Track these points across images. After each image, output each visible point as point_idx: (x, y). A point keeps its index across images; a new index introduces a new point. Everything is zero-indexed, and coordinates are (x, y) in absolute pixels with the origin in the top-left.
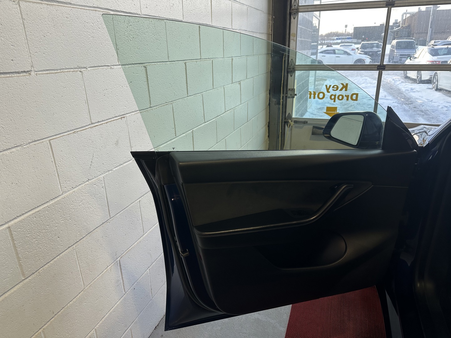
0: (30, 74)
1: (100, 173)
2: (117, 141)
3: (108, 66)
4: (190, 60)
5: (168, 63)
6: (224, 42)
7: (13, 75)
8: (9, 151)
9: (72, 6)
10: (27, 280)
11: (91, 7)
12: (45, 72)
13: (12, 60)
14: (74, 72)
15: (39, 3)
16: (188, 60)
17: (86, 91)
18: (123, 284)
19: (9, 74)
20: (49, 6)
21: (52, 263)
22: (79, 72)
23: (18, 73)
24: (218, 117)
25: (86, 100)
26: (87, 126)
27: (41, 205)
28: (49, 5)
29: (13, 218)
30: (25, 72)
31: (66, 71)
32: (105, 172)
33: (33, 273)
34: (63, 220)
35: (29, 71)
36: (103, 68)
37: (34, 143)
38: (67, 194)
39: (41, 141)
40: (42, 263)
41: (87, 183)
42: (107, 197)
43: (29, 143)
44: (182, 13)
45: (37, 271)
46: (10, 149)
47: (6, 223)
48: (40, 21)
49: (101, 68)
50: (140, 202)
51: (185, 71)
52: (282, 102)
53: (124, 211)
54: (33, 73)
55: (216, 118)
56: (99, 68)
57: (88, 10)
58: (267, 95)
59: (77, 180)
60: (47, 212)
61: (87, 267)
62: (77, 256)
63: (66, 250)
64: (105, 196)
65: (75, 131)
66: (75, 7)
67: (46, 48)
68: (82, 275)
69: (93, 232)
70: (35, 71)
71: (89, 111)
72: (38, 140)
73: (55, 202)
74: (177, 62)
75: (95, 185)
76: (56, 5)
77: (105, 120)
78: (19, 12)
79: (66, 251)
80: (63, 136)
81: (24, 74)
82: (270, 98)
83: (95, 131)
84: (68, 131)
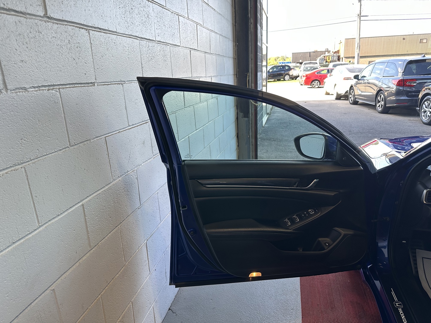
1: (134, 166)
2: (144, 142)
7: (85, 85)
8: (83, 144)
9: (117, 34)
10: (92, 251)
11: (127, 35)
12: (102, 84)
13: (85, 74)
14: (118, 85)
15: (99, 31)
17: (125, 100)
18: (149, 264)
19: (83, 85)
20: (105, 34)
21: (106, 238)
22: (121, 85)
23: (88, 83)
25: (125, 107)
26: (126, 127)
27: (100, 189)
29: (85, 198)
30: (92, 83)
31: (114, 83)
32: (137, 166)
33: (96, 246)
35: (94, 83)
37: (97, 139)
38: (115, 181)
39: (100, 138)
40: (101, 238)
41: (127, 174)
42: (138, 187)
43: (94, 138)
44: (179, 40)
45: (97, 244)
46: (83, 142)
47: (81, 201)
48: (100, 45)
49: (133, 82)
50: (158, 194)
53: (148, 200)
54: (96, 84)
55: (203, 127)
58: (235, 109)
59: (121, 170)
60: (104, 195)
61: (127, 246)
62: (121, 235)
63: (114, 229)
65: (119, 131)
66: (119, 34)
67: (103, 66)
68: (123, 252)
69: (130, 215)
70: (97, 83)
71: (127, 116)
72: (99, 137)
73: (109, 187)
75: (131, 177)
76: (108, 33)
77: (136, 124)
78: (89, 39)
81: (91, 85)
82: (237, 112)
83: (131, 132)
84: (116, 131)
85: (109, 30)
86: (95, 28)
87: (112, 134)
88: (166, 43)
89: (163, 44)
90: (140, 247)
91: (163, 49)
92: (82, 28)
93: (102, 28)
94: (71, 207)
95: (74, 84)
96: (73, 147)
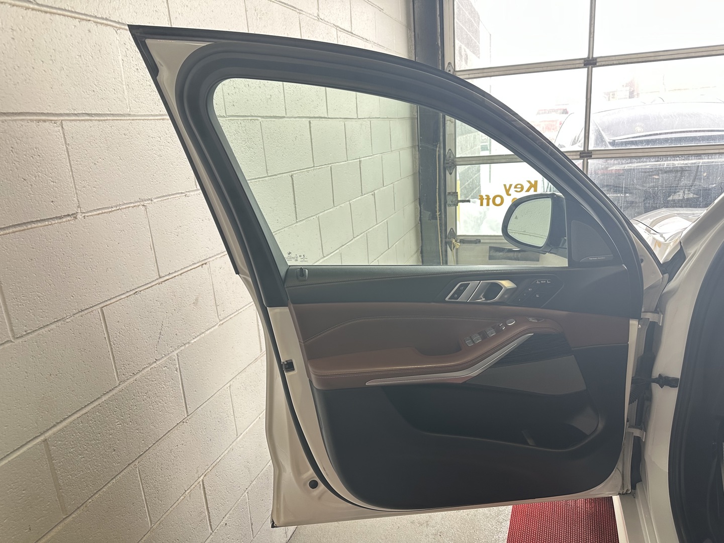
0: (75, 217)
1: (173, 348)
2: (197, 300)
3: (182, 193)
4: (298, 170)
5: (266, 178)
6: (347, 139)
7: (53, 222)
8: (46, 329)
9: (131, 118)
10: (70, 518)
11: (157, 115)
12: (95, 213)
13: (52, 202)
14: (135, 208)
15: (88, 120)
16: (295, 171)
17: (151, 232)
18: (209, 517)
19: (48, 221)
20: (101, 122)
21: (104, 490)
22: (141, 207)
23: (60, 218)
24: (343, 247)
25: (152, 245)
26: (152, 281)
27: (88, 404)
28: (101, 120)
29: (51, 426)
30: (69, 215)
31: (124, 207)
32: (179, 347)
33: (78, 508)
34: (121, 424)
35: (74, 214)
36: (174, 196)
37: (81, 314)
38: (126, 383)
39: (90, 310)
40: (91, 491)
41: (155, 365)
42: (182, 384)
43: (74, 314)
44: (283, 106)
45: (83, 504)
46: (48, 325)
47: (42, 434)
48: (89, 144)
49: (172, 197)
50: (230, 388)
51: (291, 188)
52: (439, 215)
53: (207, 402)
54: (79, 216)
55: (340, 249)
56: (169, 197)
57: (153, 120)
58: (415, 206)
59: (140, 362)
60: (97, 413)
61: (155, 494)
62: (141, 478)
63: (124, 469)
64: (180, 383)
65: (137, 290)
66: (135, 118)
67: (96, 180)
68: (147, 507)
69: (163, 438)
70: (82, 213)
71: (156, 260)
72: (86, 309)
73: (109, 398)
74: (279, 176)
75: (166, 368)
76: (110, 120)
77: (179, 271)
78: (62, 136)
79: (125, 471)
80: (120, 300)
81: (69, 218)
82: (420, 210)
83: (165, 288)
84: (127, 292)
85: (112, 114)
86: (76, 115)
87: (118, 298)
88: (252, 116)
89: (245, 120)
90: (187, 492)
91: (244, 129)
92: (44, 121)
93: (93, 113)
94: (17, 449)
95: (24, 223)
96: (20, 340)
